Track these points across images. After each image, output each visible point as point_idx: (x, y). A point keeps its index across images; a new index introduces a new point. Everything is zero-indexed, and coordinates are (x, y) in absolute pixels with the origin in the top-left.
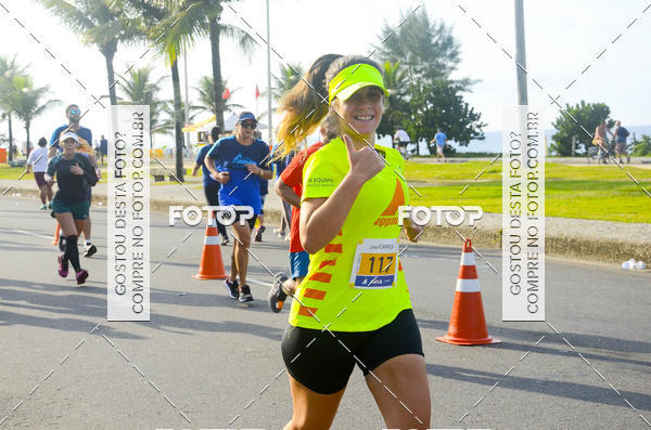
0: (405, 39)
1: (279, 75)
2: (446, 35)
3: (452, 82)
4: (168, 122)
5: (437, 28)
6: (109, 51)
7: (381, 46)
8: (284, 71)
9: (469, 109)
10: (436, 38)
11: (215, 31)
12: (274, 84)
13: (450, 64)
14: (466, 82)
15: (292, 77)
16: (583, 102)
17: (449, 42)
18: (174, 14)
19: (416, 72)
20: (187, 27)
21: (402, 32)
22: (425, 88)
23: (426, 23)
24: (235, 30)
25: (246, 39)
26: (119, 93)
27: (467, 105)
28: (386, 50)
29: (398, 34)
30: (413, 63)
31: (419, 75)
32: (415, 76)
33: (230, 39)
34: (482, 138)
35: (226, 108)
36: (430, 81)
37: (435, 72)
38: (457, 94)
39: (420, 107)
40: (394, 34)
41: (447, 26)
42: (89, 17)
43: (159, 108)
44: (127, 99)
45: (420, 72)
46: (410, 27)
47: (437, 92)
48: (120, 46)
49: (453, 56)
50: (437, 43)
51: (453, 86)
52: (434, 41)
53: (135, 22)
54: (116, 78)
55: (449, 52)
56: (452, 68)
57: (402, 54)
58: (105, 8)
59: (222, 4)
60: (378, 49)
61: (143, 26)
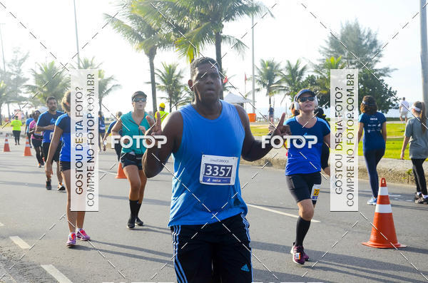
0: (345, 42)
1: (260, 67)
2: (372, 39)
3: (376, 70)
4: (188, 98)
5: (366, 34)
6: (151, 54)
7: (328, 47)
8: (263, 65)
9: (389, 88)
10: (366, 41)
11: (219, 40)
12: (256, 73)
13: (375, 58)
14: (386, 70)
15: (268, 68)
17: (374, 43)
18: (192, 29)
19: (352, 63)
20: (200, 37)
21: (342, 38)
23: (359, 31)
24: (232, 39)
25: (238, 44)
26: (157, 80)
27: (387, 85)
28: (331, 50)
29: (339, 39)
30: (350, 58)
31: (354, 66)
33: (229, 44)
35: (225, 89)
36: (361, 70)
38: (381, 78)
40: (336, 38)
41: (373, 32)
42: (140, 33)
43: (182, 89)
44: (162, 84)
45: (354, 64)
46: (348, 34)
47: (366, 77)
48: (158, 51)
49: (377, 53)
50: (366, 44)
51: (377, 73)
52: (364, 43)
53: (168, 36)
54: (156, 71)
55: (374, 50)
56: (377, 61)
57: (342, 52)
58: (149, 27)
59: (223, 23)
60: (326, 49)
61: (173, 37)
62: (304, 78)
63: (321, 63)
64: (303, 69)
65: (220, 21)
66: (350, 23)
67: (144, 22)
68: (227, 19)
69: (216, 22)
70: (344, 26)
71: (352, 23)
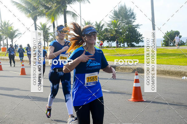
0: (120, 13)
2: (132, 12)
3: (133, 25)
4: (52, 39)
5: (129, 10)
6: (35, 19)
8: (85, 23)
9: (139, 33)
10: (129, 13)
11: (65, 13)
13: (133, 20)
14: (138, 25)
16: (172, 31)
17: (133, 14)
18: (53, 8)
19: (123, 23)
20: (57, 12)
22: (126, 27)
23: (126, 9)
24: (71, 13)
25: (74, 15)
27: (138, 32)
28: (115, 17)
29: (118, 12)
30: (122, 20)
31: (124, 24)
32: (123, 24)
34: (143, 42)
36: (127, 25)
37: (129, 23)
38: (135, 29)
39: (124, 33)
40: (117, 12)
41: (132, 9)
42: (29, 9)
43: (49, 35)
45: (124, 23)
46: (121, 10)
47: (129, 28)
48: (38, 18)
49: (134, 18)
51: (134, 27)
52: (128, 14)
53: (42, 11)
54: (37, 27)
55: (132, 17)
56: (134, 22)
57: (119, 18)
58: (34, 7)
59: (67, 5)
60: (112, 16)
61: (44, 11)
62: (103, 29)
63: (110, 22)
64: (103, 25)
65: (65, 4)
66: (122, 5)
67: (31, 4)
68: (69, 3)
69: (64, 5)
70: (120, 6)
71: (123, 5)
